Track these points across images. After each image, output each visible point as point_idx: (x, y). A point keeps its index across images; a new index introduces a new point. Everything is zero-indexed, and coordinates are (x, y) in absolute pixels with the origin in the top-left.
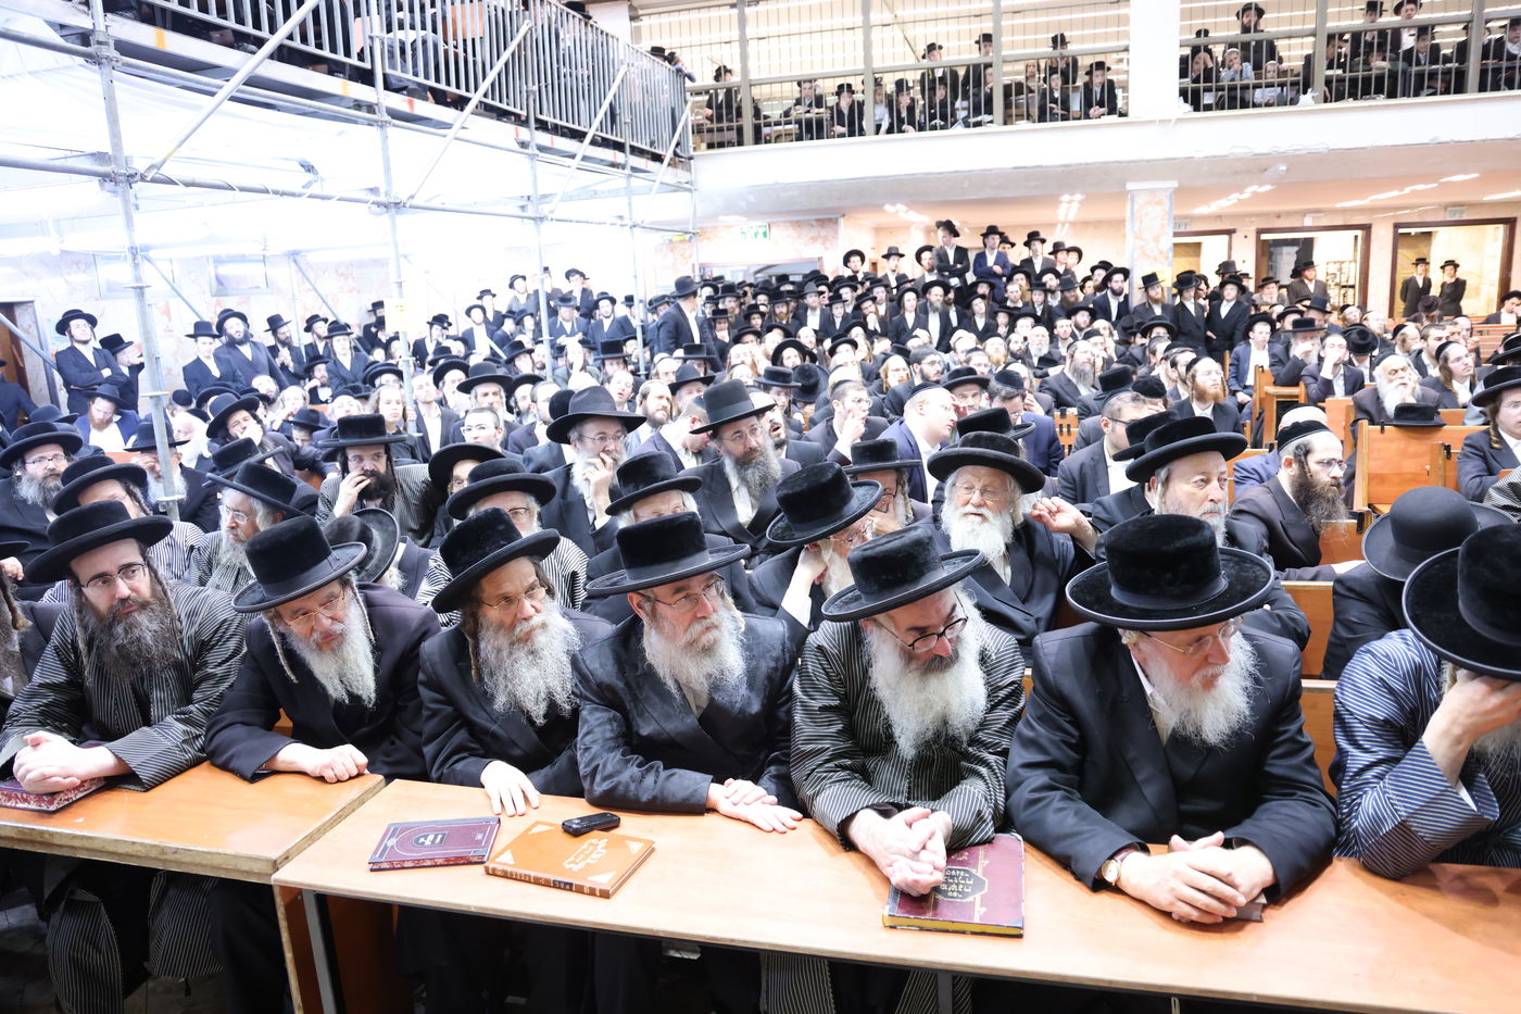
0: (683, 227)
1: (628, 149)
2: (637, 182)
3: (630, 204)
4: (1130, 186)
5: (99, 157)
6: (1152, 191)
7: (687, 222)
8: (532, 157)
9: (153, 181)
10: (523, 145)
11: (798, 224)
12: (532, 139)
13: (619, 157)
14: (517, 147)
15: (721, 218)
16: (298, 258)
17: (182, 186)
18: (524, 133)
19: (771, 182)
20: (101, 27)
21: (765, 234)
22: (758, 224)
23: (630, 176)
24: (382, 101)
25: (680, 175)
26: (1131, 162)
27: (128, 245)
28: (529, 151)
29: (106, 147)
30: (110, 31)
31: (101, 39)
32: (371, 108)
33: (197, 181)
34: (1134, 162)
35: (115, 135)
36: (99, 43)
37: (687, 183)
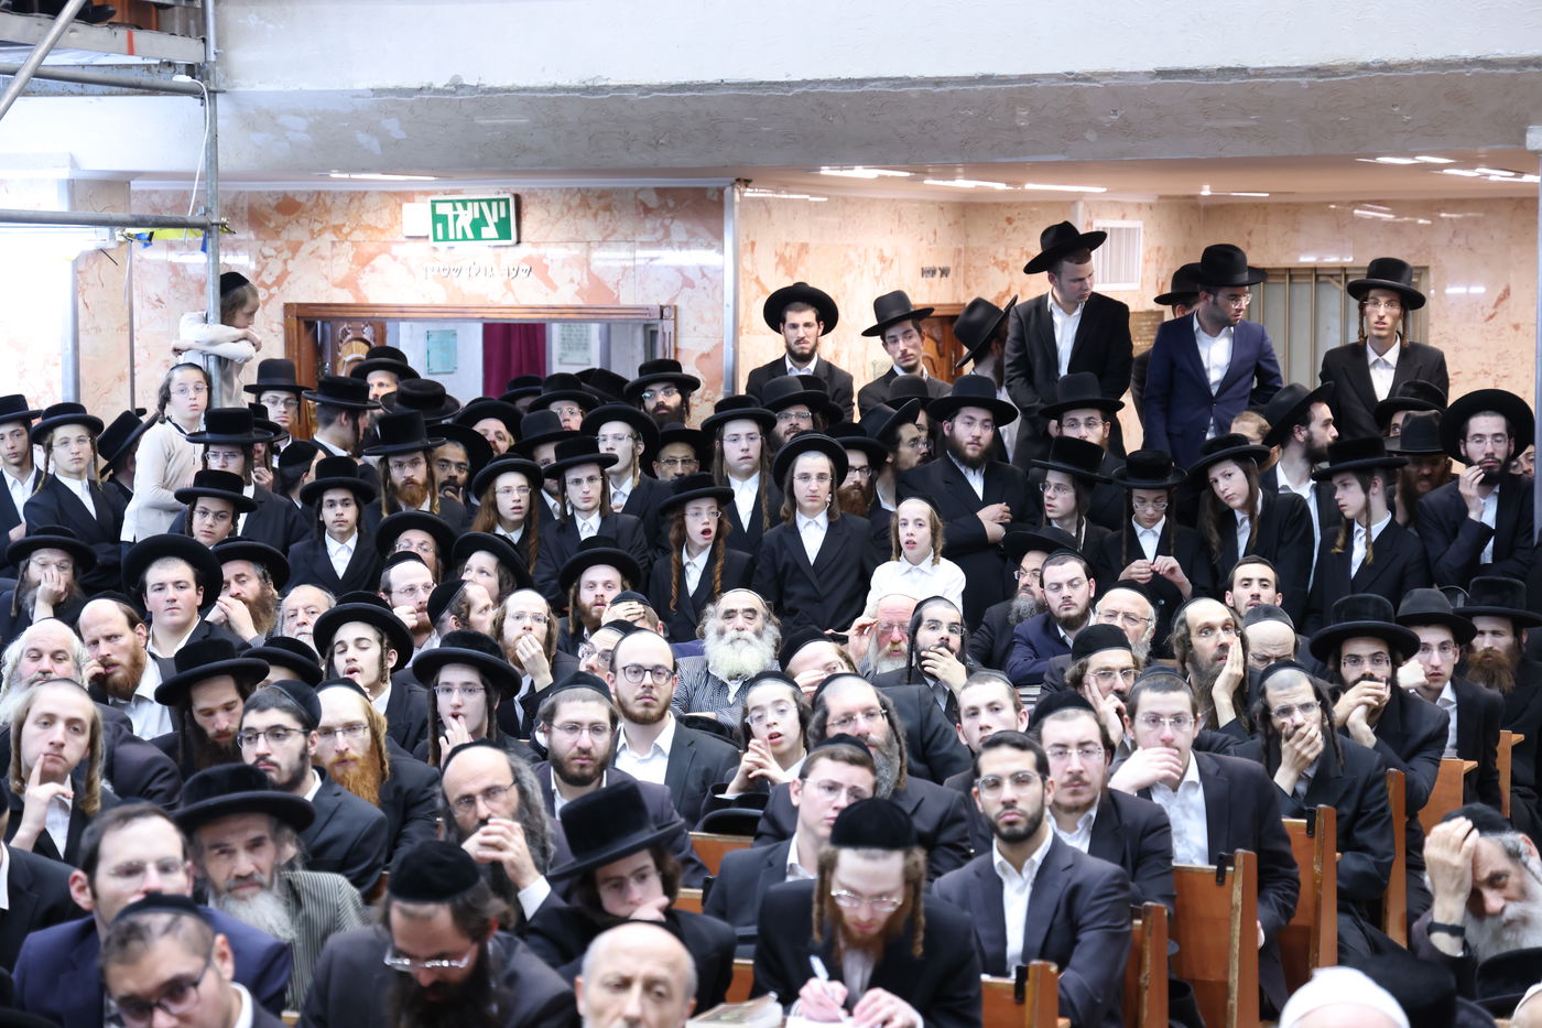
21: (503, 228)
37: (191, 70)
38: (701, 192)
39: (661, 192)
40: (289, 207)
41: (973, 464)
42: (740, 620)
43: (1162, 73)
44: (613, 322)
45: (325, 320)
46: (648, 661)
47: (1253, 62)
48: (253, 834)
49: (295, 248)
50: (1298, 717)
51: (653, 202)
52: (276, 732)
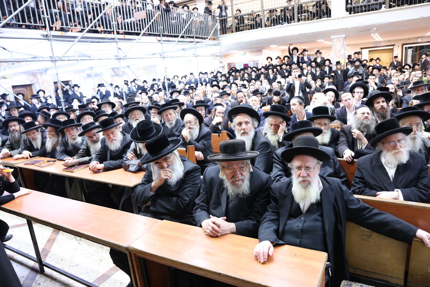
0: (217, 55)
1: (194, 37)
2: (198, 45)
3: (196, 51)
4: (332, 37)
5: (51, 57)
6: (338, 38)
7: (218, 53)
8: (162, 43)
9: (60, 60)
10: (160, 41)
11: (252, 51)
12: (161, 39)
13: (192, 40)
14: (158, 42)
15: (230, 51)
16: (129, 67)
17: (67, 61)
18: (159, 38)
19: (238, 42)
20: (49, 34)
21: (244, 55)
22: (243, 52)
23: (195, 44)
24: (116, 37)
25: (215, 42)
26: (330, 30)
27: (56, 73)
28: (161, 42)
29: (52, 55)
30: (51, 34)
31: (49, 36)
32: (114, 39)
33: (70, 59)
34: (331, 30)
35: (53, 53)
36: (49, 37)
37: (218, 43)
38: (260, 50)
39: (257, 50)
40: (227, 55)
41: (285, 70)
42: (265, 82)
43: (299, 34)
44: (254, 62)
45: (230, 64)
46: (259, 84)
47: (307, 32)
48: (226, 96)
49: (227, 58)
50: (313, 84)
51: (256, 51)
52: (228, 90)
